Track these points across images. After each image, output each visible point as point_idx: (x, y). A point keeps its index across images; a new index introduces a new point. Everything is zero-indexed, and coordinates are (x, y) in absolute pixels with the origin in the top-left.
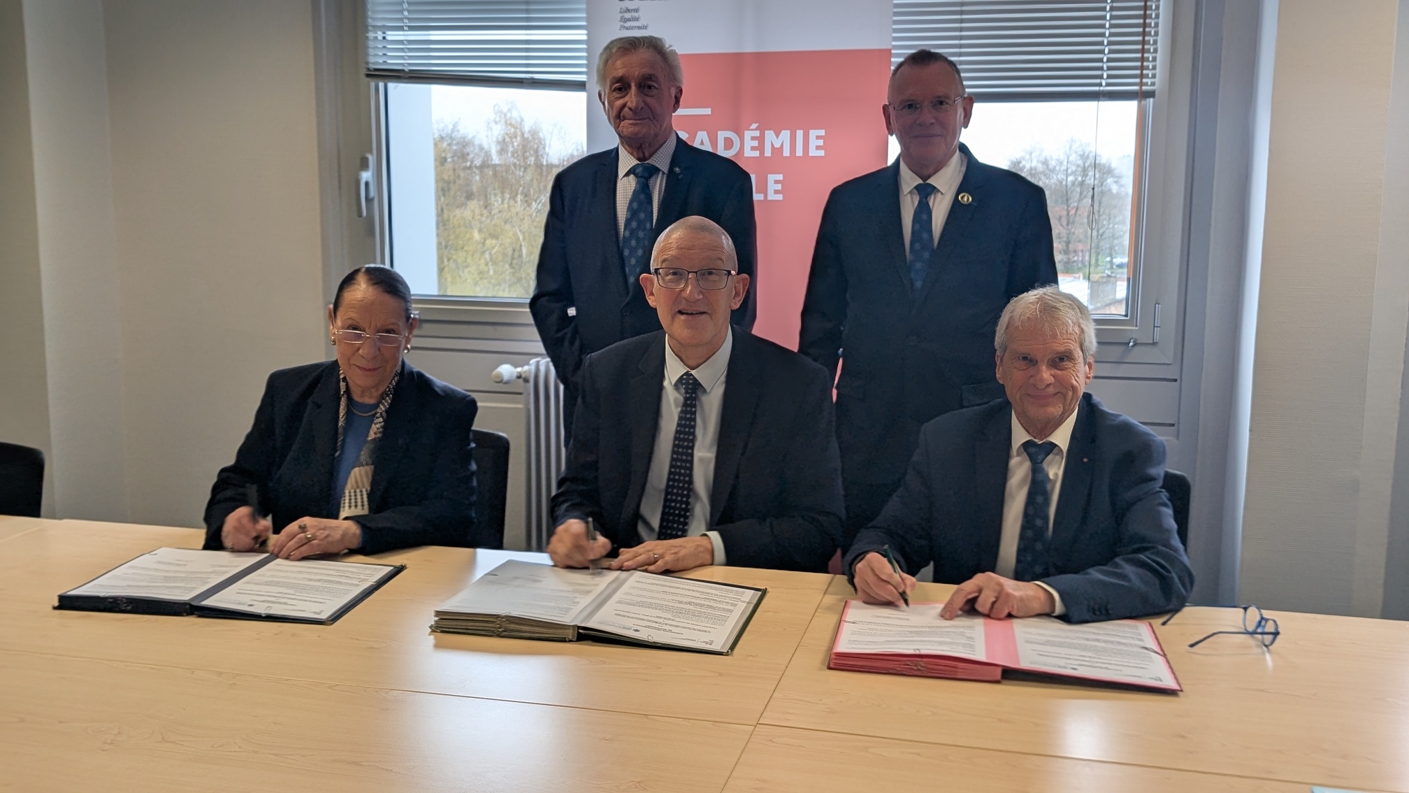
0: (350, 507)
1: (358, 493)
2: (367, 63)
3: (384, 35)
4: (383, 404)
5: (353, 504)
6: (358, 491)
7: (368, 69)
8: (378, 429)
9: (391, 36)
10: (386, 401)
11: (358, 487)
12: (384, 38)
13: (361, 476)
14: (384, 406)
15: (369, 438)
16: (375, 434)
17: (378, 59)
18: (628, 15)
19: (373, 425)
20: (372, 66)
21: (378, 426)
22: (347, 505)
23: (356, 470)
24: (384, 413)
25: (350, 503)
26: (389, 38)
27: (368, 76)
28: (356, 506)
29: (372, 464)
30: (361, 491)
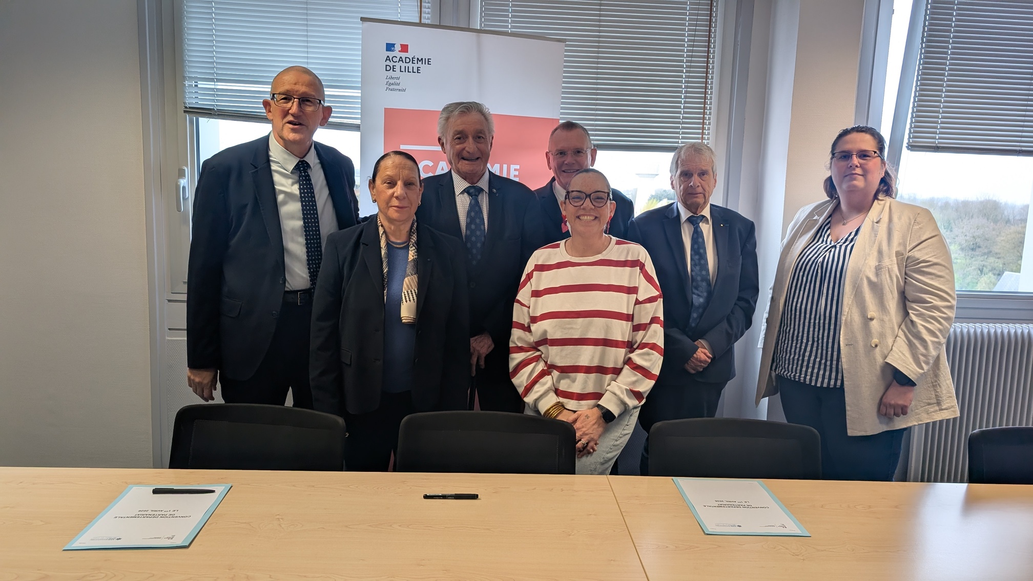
0: (406, 301)
1: (410, 292)
2: (185, 103)
3: (196, 84)
4: (413, 239)
5: (408, 299)
6: (409, 291)
7: (186, 107)
8: (414, 253)
9: (201, 84)
10: (414, 237)
11: (409, 289)
12: (196, 86)
13: (409, 281)
14: (414, 240)
15: (410, 260)
16: (413, 256)
17: (192, 100)
18: (392, 81)
19: (410, 252)
20: (188, 106)
21: (413, 252)
22: (404, 300)
23: (406, 279)
24: (414, 244)
25: (406, 299)
26: (199, 86)
27: (185, 112)
28: (410, 300)
29: (415, 274)
30: (411, 291)
